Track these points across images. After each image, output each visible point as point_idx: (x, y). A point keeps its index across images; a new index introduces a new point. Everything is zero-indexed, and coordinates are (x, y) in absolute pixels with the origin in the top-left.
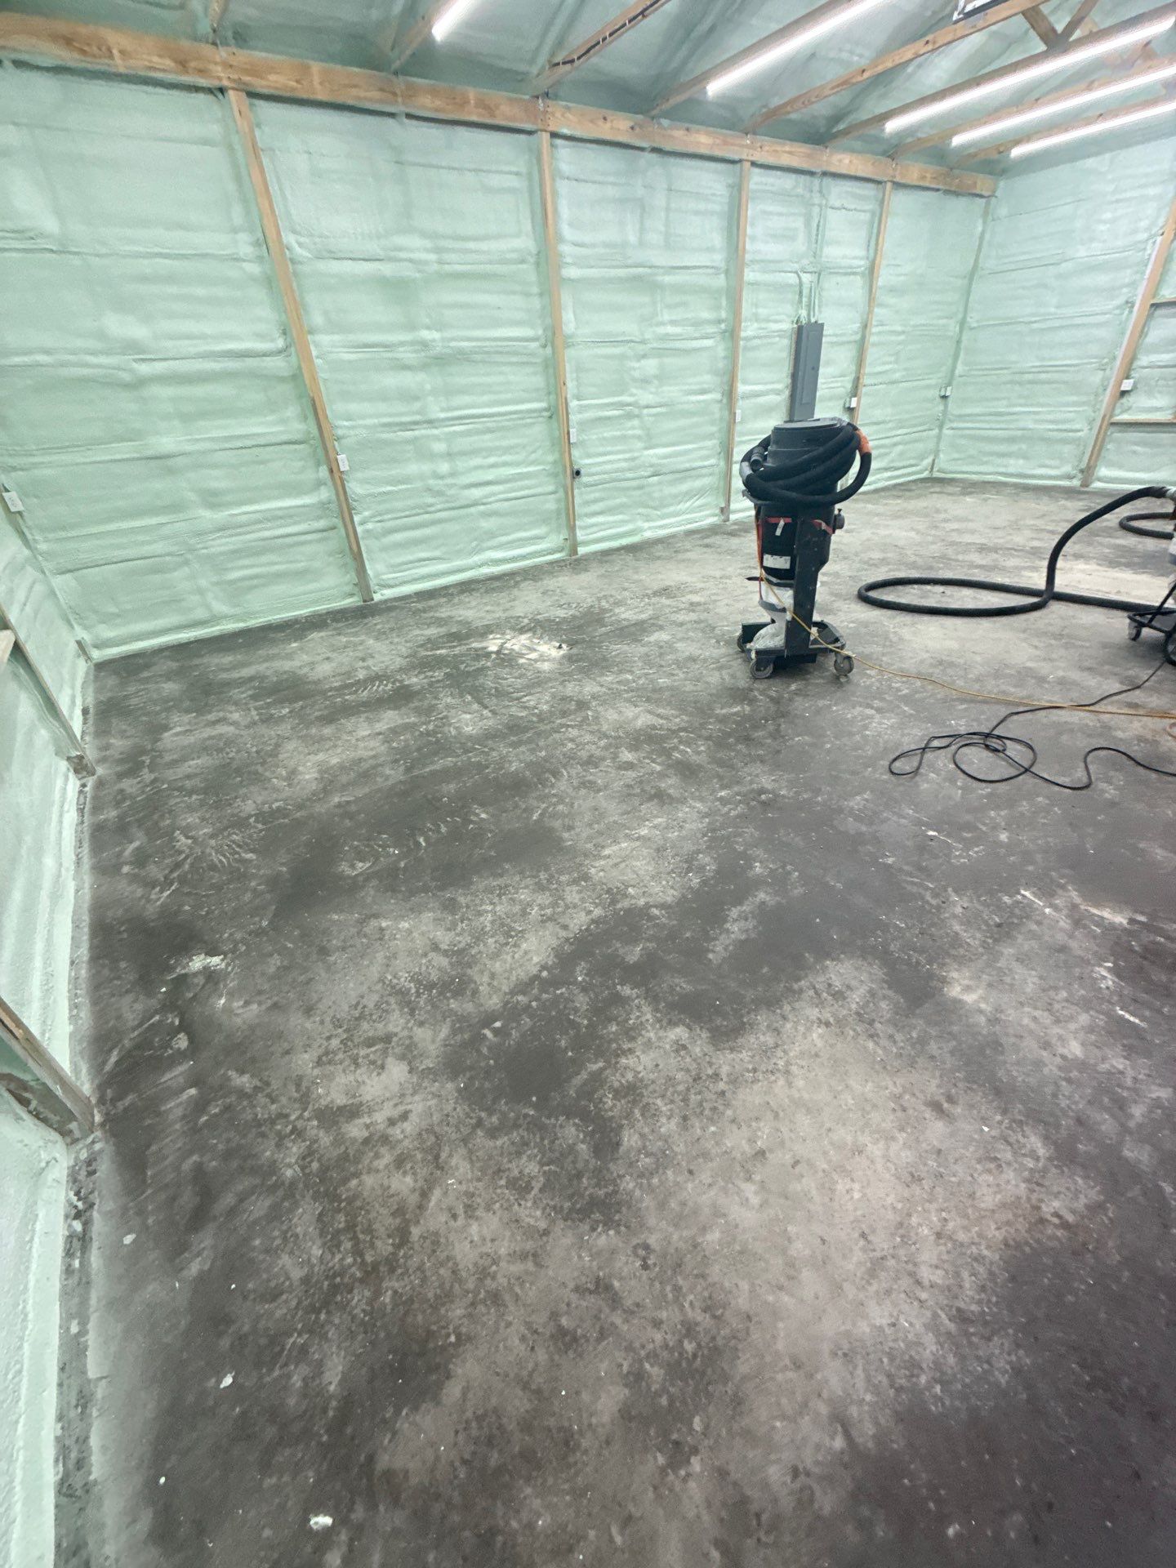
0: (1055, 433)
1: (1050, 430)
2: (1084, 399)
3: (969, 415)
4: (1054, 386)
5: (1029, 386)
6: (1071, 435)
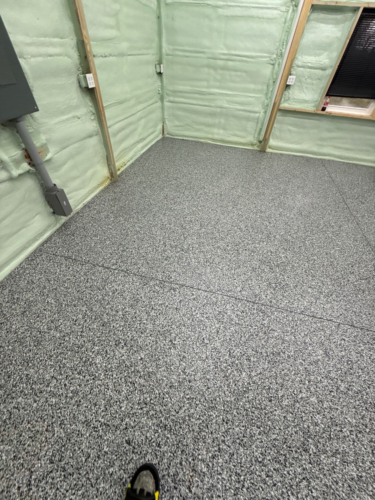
0: (241, 112)
1: (238, 110)
2: (259, 87)
3: (180, 92)
4: (239, 73)
5: (220, 72)
6: (252, 115)
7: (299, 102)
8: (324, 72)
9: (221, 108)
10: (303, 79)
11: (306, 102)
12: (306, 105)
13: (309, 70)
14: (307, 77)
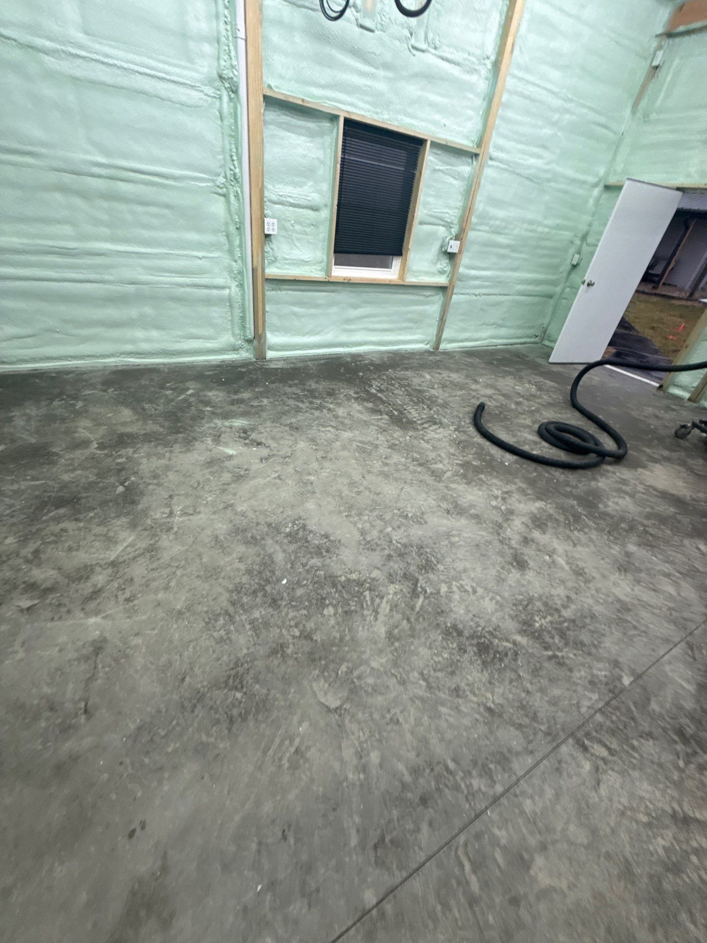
1: (180, 285)
5: (102, 203)
6: (215, 292)
7: (293, 264)
8: (317, 213)
9: (133, 283)
10: (288, 225)
11: (305, 263)
12: (307, 268)
13: (291, 208)
14: (293, 222)
